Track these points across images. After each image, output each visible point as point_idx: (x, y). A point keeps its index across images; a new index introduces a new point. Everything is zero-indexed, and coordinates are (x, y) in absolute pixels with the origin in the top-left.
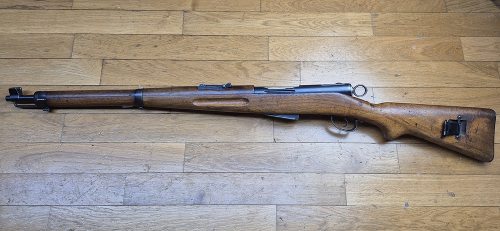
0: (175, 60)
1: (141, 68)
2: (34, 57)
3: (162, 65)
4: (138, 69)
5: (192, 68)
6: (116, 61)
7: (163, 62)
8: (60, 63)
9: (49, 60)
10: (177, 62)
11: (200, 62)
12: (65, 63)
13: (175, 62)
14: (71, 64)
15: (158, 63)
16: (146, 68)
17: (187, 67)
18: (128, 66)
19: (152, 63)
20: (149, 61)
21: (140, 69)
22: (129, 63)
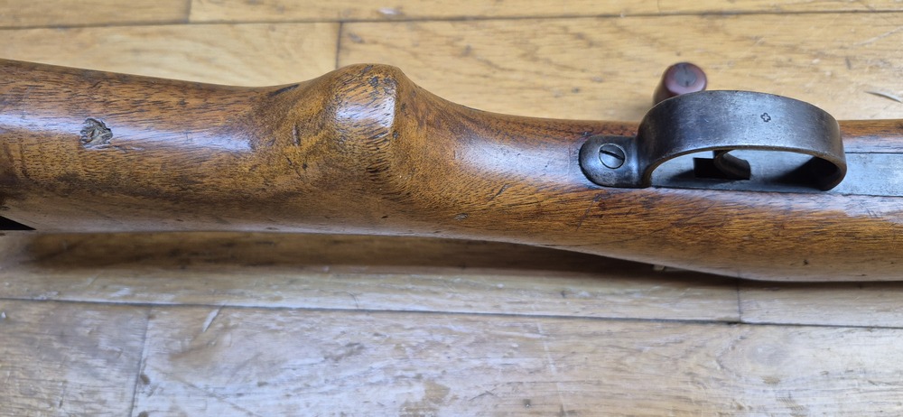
0: (720, 14)
1: (535, 59)
2: (24, 22)
3: (651, 41)
4: (521, 64)
5: (820, 54)
6: (402, 27)
7: (649, 26)
8: (137, 42)
9: (86, 34)
10: (731, 25)
11: (865, 19)
12: (161, 42)
13: (719, 22)
14: (187, 46)
15: (621, 30)
16: (566, 58)
17: (793, 49)
18: (467, 52)
19: (596, 35)
20: (574, 26)
21: (533, 67)
22: (472, 36)
